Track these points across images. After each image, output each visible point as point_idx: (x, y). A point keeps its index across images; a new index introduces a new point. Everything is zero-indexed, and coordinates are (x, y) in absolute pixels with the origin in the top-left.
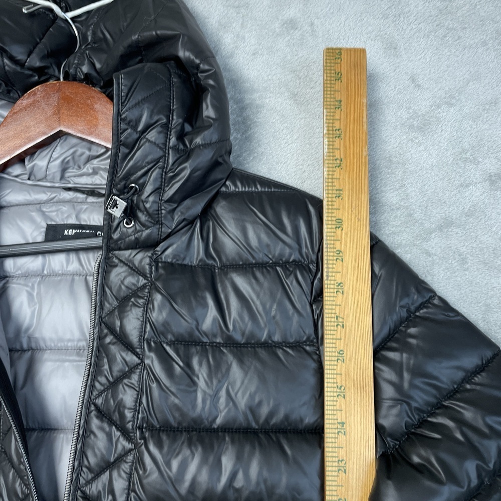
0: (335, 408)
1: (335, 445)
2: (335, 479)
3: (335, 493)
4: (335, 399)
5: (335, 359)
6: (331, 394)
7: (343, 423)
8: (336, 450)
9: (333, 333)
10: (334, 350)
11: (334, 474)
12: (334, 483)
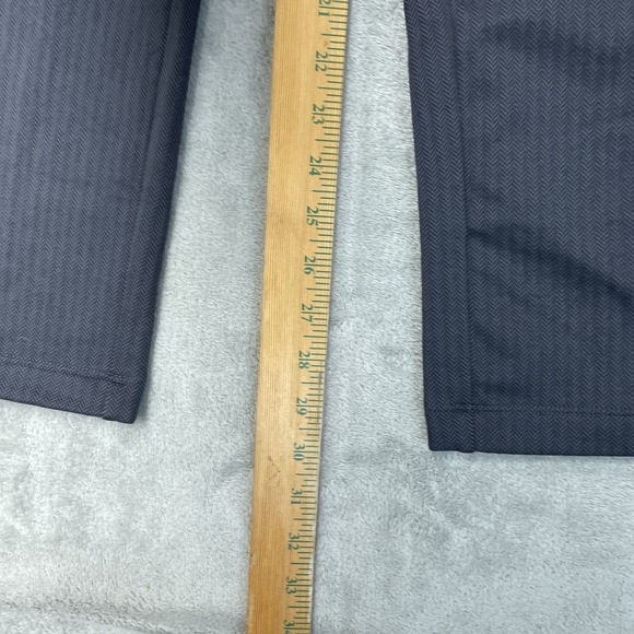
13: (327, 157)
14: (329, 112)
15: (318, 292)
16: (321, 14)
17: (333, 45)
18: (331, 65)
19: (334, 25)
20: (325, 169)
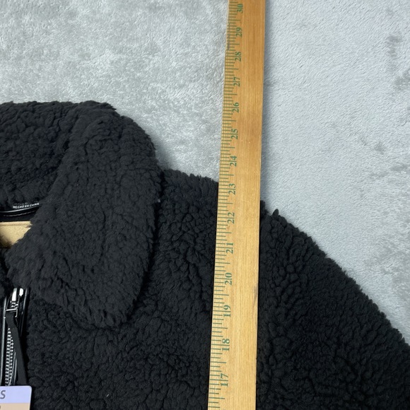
0: (229, 146)
1: (227, 173)
2: (226, 198)
3: (225, 209)
4: (229, 139)
5: (230, 109)
6: (226, 135)
7: (235, 157)
8: (228, 177)
9: (231, 89)
10: (231, 102)
11: (226, 194)
12: (226, 201)
13: (227, 166)
14: (226, 191)
15: (231, 93)
16: (232, 244)
17: (224, 227)
18: (225, 216)
19: (224, 238)
20: (228, 159)
